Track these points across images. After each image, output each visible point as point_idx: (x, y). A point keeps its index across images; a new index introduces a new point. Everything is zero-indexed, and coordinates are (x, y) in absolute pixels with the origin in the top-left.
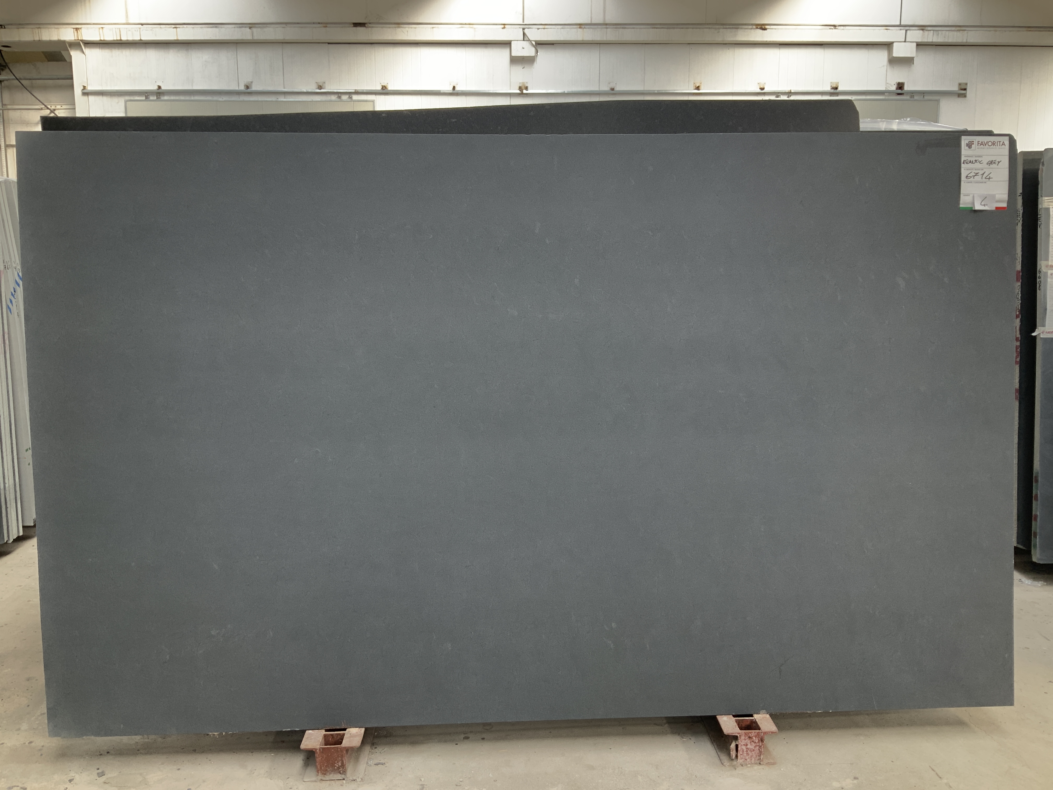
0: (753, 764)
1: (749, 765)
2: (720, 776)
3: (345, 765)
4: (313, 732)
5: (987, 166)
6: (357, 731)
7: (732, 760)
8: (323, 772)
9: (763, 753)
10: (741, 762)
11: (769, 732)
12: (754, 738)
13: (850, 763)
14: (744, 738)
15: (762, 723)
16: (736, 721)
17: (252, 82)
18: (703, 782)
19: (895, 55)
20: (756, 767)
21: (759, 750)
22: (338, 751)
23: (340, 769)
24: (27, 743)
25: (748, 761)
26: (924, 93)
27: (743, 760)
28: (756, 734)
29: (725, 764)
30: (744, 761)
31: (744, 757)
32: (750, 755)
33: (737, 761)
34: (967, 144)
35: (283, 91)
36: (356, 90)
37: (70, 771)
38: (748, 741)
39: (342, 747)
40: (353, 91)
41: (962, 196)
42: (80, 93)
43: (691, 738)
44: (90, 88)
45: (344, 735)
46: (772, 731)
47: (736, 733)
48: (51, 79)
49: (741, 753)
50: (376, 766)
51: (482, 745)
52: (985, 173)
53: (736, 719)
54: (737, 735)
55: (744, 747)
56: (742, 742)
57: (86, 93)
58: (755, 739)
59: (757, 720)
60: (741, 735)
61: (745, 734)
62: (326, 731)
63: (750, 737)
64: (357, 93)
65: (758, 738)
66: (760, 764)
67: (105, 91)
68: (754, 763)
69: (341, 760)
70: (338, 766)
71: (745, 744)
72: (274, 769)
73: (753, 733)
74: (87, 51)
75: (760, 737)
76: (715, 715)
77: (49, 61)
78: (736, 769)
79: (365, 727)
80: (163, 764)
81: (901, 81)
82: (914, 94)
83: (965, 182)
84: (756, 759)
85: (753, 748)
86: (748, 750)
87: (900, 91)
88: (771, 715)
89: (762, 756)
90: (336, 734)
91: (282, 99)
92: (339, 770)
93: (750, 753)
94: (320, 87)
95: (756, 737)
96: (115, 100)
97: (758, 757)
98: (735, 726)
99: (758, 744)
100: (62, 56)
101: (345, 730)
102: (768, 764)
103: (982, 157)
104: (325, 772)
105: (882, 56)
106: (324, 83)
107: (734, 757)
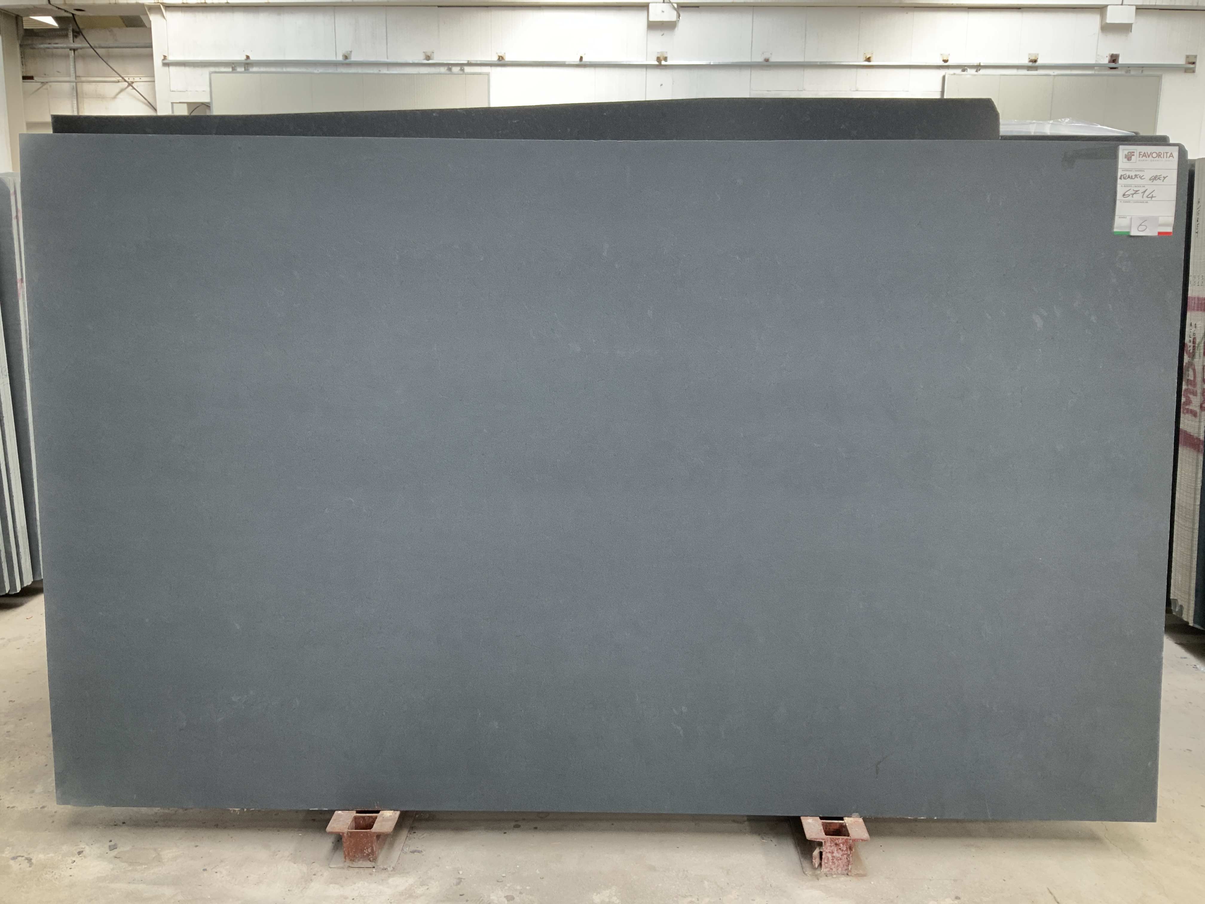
0: (839, 874)
1: (834, 876)
2: (799, 887)
3: (375, 851)
4: (342, 813)
5: (1150, 182)
6: (391, 814)
7: (815, 869)
8: (351, 858)
9: (851, 862)
10: (826, 872)
11: (859, 839)
12: (841, 845)
13: (954, 880)
14: (830, 844)
15: (852, 828)
16: (823, 824)
17: (351, 52)
18: (778, 893)
19: (1109, 20)
20: (843, 878)
21: (847, 859)
22: (368, 835)
23: (370, 857)
24: (39, 809)
25: (834, 870)
26: (1143, 67)
27: (828, 869)
28: (844, 840)
29: (806, 872)
30: (829, 871)
31: (829, 866)
32: (836, 864)
33: (821, 869)
34: (1125, 154)
35: (386, 62)
36: (468, 61)
37: (81, 841)
38: (834, 848)
39: (372, 832)
40: (466, 62)
41: (1116, 218)
42: (161, 64)
43: (772, 839)
44: (171, 58)
45: (376, 818)
46: (862, 838)
47: (819, 839)
48: (127, 48)
49: (826, 861)
50: (412, 854)
51: (533, 836)
52: (1147, 191)
53: (823, 822)
54: (821, 841)
55: (829, 855)
56: (827, 848)
57: (166, 64)
58: (843, 847)
59: (847, 825)
60: (826, 841)
61: (831, 840)
62: (358, 812)
63: (836, 844)
64: (469, 64)
65: (846, 845)
66: (848, 874)
67: (187, 61)
68: (841, 873)
69: (371, 846)
70: (367, 853)
71: (831, 851)
72: (300, 851)
73: (840, 840)
74: (167, 14)
75: (849, 844)
76: (800, 816)
77: (127, 26)
78: (818, 879)
79: (400, 810)
80: (180, 839)
81: (1115, 53)
82: (1130, 69)
83: (1121, 202)
84: (844, 869)
85: (840, 857)
86: (834, 858)
87: (1113, 65)
88: (865, 820)
89: (850, 867)
90: (368, 816)
91: (384, 71)
92: (368, 856)
93: (836, 862)
94: (428, 58)
95: (843, 845)
96: (199, 71)
97: (846, 867)
98: (821, 830)
99: (846, 852)
100: (142, 21)
101: (378, 812)
102: (858, 875)
103: (1143, 171)
104: (353, 859)
105: (1093, 21)
106: (433, 52)
107: (817, 866)
